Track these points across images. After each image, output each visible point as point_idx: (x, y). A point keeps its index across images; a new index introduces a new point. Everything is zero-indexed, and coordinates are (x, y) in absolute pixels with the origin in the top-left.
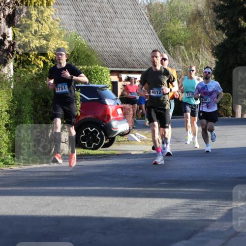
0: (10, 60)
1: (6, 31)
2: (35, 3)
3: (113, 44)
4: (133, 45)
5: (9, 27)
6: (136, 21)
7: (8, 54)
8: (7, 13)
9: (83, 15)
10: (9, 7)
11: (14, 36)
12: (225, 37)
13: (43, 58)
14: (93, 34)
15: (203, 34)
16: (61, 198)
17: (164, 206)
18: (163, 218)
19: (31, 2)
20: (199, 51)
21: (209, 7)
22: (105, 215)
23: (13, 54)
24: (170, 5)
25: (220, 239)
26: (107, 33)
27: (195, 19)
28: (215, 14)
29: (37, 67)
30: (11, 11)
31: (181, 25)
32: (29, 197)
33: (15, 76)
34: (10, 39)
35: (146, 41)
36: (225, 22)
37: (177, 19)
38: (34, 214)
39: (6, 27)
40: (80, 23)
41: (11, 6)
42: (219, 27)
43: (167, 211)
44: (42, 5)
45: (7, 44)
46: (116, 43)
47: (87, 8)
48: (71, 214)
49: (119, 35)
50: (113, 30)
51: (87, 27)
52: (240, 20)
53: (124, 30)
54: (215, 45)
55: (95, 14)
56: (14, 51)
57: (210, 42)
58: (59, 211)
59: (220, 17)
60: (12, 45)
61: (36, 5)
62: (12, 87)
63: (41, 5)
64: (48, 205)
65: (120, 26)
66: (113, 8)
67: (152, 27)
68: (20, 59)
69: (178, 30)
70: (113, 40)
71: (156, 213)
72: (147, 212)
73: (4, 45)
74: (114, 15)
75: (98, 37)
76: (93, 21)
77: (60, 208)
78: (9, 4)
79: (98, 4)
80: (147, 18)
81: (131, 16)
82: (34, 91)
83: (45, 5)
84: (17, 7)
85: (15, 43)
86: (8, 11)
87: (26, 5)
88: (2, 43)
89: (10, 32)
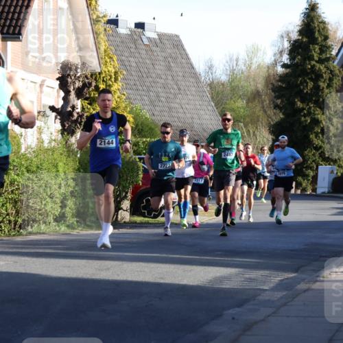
0: (78, 130)
1: (75, 103)
2: (103, 78)
3: (176, 119)
4: (195, 121)
5: (78, 99)
6: (198, 98)
7: (76, 125)
8: (77, 86)
9: (149, 91)
10: (79, 81)
11: (83, 108)
12: (282, 116)
14: (157, 108)
15: (261, 113)
17: (218, 275)
18: (217, 286)
19: (100, 77)
20: (257, 128)
21: (268, 87)
22: (162, 281)
23: (80, 124)
24: (231, 84)
25: (271, 307)
26: (170, 108)
27: (254, 98)
28: (273, 94)
30: (81, 84)
31: (241, 103)
32: (90, 261)
34: (79, 110)
35: (207, 117)
36: (282, 101)
37: (237, 97)
38: (94, 277)
39: (75, 99)
40: (145, 98)
41: (81, 79)
42: (276, 106)
43: (221, 279)
45: (76, 115)
46: (178, 118)
47: (153, 84)
48: (130, 279)
49: (181, 110)
50: (177, 106)
51: (152, 102)
52: (296, 100)
53: (187, 106)
54: (272, 123)
55: (159, 89)
56: (82, 122)
57: (268, 120)
58: (118, 275)
59: (277, 97)
60: (80, 116)
61: (105, 79)
62: (79, 156)
63: (109, 79)
64: (108, 269)
65: (183, 102)
66: (177, 85)
67: (213, 104)
69: (238, 108)
70: (176, 115)
71: (211, 281)
72: (202, 280)
73: (73, 116)
74: (178, 91)
75: (161, 111)
76: (158, 96)
77: (119, 273)
78: (79, 77)
79: (162, 81)
80: (209, 96)
81: (194, 93)
83: (113, 79)
84: (87, 81)
85: (83, 115)
86: (78, 84)
87: (96, 79)
88: (71, 114)
89: (79, 104)
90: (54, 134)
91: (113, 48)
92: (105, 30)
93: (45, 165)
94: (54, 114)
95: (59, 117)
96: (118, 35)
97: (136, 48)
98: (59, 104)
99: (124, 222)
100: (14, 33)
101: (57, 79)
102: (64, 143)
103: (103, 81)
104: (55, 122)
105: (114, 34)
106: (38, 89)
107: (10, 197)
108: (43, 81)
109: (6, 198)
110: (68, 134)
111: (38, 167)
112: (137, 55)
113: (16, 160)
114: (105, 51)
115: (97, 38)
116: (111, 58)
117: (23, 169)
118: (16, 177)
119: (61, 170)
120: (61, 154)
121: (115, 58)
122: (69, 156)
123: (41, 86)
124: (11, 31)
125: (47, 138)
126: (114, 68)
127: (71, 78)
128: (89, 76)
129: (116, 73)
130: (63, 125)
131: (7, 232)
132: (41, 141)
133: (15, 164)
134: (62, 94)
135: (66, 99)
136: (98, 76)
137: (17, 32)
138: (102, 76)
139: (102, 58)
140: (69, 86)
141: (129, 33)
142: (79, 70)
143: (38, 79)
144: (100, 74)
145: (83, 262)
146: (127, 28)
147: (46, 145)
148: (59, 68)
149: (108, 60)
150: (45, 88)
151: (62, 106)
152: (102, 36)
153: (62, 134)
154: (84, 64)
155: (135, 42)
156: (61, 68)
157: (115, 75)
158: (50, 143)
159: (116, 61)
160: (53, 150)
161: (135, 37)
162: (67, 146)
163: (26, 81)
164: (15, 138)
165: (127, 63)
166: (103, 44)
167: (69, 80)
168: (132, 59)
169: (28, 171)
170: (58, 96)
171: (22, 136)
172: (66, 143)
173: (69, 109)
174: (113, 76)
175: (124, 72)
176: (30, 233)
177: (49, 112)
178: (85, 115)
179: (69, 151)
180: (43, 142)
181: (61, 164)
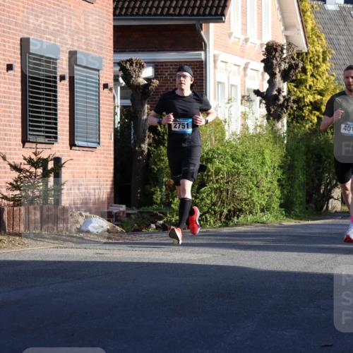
0: (285, 115)
1: (281, 86)
2: (311, 58)
5: (284, 82)
7: (282, 109)
8: (282, 68)
10: (285, 62)
11: (289, 92)
13: (317, 113)
16: (334, 255)
19: (307, 58)
23: (287, 109)
29: (311, 122)
30: (287, 66)
32: (302, 254)
33: (288, 131)
34: (285, 93)
38: (306, 271)
39: (282, 82)
41: (287, 61)
44: (318, 60)
45: (282, 99)
56: (288, 106)
58: (332, 268)
60: (287, 100)
61: (312, 60)
62: (285, 142)
64: (321, 262)
68: (294, 114)
73: (279, 100)
78: (285, 59)
82: (307, 147)
83: (321, 60)
84: (293, 62)
85: (290, 98)
86: (284, 66)
87: (302, 60)
88: (276, 97)
89: (285, 87)
90: (260, 119)
91: (320, 26)
92: (312, 7)
93: (251, 153)
94: (259, 98)
95: (264, 101)
96: (326, 11)
97: (346, 25)
98: (264, 88)
99: (336, 211)
100: (216, 14)
101: (262, 61)
102: (270, 128)
103: (310, 61)
104: (260, 107)
105: (322, 11)
106: (242, 72)
107: (215, 186)
108: (247, 64)
109: (211, 188)
110: (274, 119)
111: (243, 155)
112: (347, 32)
113: (221, 148)
114: (312, 30)
115: (304, 15)
116: (319, 37)
117: (228, 157)
118: (220, 165)
119: (267, 157)
120: (267, 141)
121: (323, 37)
122: (275, 142)
123: (245, 69)
124: (213, 13)
125: (252, 124)
126: (322, 47)
127: (277, 60)
128: (295, 57)
129: (324, 53)
130: (268, 110)
131: (212, 223)
132: (245, 127)
133: (219, 152)
134: (267, 77)
135: (271, 82)
136: (305, 56)
137: (219, 13)
138: (309, 57)
139: (309, 37)
140: (275, 69)
141: (338, 9)
142: (285, 51)
143: (242, 62)
144: (307, 54)
145: (294, 254)
146: (336, 4)
147: (251, 131)
148: (264, 50)
149: (316, 39)
150: (248, 71)
151: (268, 89)
152: (309, 13)
153: (268, 119)
154: (289, 44)
155: (344, 18)
156: (266, 49)
157: (323, 55)
158: (255, 128)
159: (324, 40)
160: (259, 136)
161: (344, 13)
162: (274, 132)
163: (229, 64)
164: (218, 124)
165: (335, 42)
166: (310, 22)
167: (275, 62)
168: (341, 37)
169: (233, 159)
170: (263, 79)
171: (225, 122)
172: (272, 129)
173: (275, 93)
174: (321, 57)
175: (333, 52)
176: (237, 225)
177: (253, 96)
178: (292, 98)
179: (276, 137)
180: (247, 129)
181: (267, 151)
